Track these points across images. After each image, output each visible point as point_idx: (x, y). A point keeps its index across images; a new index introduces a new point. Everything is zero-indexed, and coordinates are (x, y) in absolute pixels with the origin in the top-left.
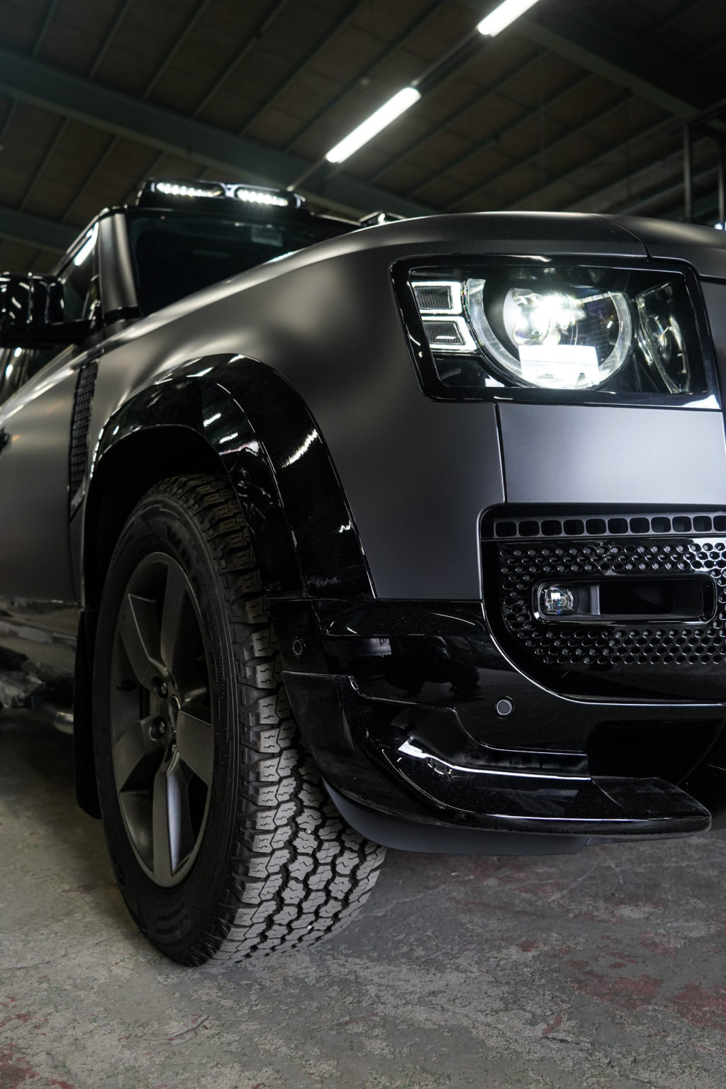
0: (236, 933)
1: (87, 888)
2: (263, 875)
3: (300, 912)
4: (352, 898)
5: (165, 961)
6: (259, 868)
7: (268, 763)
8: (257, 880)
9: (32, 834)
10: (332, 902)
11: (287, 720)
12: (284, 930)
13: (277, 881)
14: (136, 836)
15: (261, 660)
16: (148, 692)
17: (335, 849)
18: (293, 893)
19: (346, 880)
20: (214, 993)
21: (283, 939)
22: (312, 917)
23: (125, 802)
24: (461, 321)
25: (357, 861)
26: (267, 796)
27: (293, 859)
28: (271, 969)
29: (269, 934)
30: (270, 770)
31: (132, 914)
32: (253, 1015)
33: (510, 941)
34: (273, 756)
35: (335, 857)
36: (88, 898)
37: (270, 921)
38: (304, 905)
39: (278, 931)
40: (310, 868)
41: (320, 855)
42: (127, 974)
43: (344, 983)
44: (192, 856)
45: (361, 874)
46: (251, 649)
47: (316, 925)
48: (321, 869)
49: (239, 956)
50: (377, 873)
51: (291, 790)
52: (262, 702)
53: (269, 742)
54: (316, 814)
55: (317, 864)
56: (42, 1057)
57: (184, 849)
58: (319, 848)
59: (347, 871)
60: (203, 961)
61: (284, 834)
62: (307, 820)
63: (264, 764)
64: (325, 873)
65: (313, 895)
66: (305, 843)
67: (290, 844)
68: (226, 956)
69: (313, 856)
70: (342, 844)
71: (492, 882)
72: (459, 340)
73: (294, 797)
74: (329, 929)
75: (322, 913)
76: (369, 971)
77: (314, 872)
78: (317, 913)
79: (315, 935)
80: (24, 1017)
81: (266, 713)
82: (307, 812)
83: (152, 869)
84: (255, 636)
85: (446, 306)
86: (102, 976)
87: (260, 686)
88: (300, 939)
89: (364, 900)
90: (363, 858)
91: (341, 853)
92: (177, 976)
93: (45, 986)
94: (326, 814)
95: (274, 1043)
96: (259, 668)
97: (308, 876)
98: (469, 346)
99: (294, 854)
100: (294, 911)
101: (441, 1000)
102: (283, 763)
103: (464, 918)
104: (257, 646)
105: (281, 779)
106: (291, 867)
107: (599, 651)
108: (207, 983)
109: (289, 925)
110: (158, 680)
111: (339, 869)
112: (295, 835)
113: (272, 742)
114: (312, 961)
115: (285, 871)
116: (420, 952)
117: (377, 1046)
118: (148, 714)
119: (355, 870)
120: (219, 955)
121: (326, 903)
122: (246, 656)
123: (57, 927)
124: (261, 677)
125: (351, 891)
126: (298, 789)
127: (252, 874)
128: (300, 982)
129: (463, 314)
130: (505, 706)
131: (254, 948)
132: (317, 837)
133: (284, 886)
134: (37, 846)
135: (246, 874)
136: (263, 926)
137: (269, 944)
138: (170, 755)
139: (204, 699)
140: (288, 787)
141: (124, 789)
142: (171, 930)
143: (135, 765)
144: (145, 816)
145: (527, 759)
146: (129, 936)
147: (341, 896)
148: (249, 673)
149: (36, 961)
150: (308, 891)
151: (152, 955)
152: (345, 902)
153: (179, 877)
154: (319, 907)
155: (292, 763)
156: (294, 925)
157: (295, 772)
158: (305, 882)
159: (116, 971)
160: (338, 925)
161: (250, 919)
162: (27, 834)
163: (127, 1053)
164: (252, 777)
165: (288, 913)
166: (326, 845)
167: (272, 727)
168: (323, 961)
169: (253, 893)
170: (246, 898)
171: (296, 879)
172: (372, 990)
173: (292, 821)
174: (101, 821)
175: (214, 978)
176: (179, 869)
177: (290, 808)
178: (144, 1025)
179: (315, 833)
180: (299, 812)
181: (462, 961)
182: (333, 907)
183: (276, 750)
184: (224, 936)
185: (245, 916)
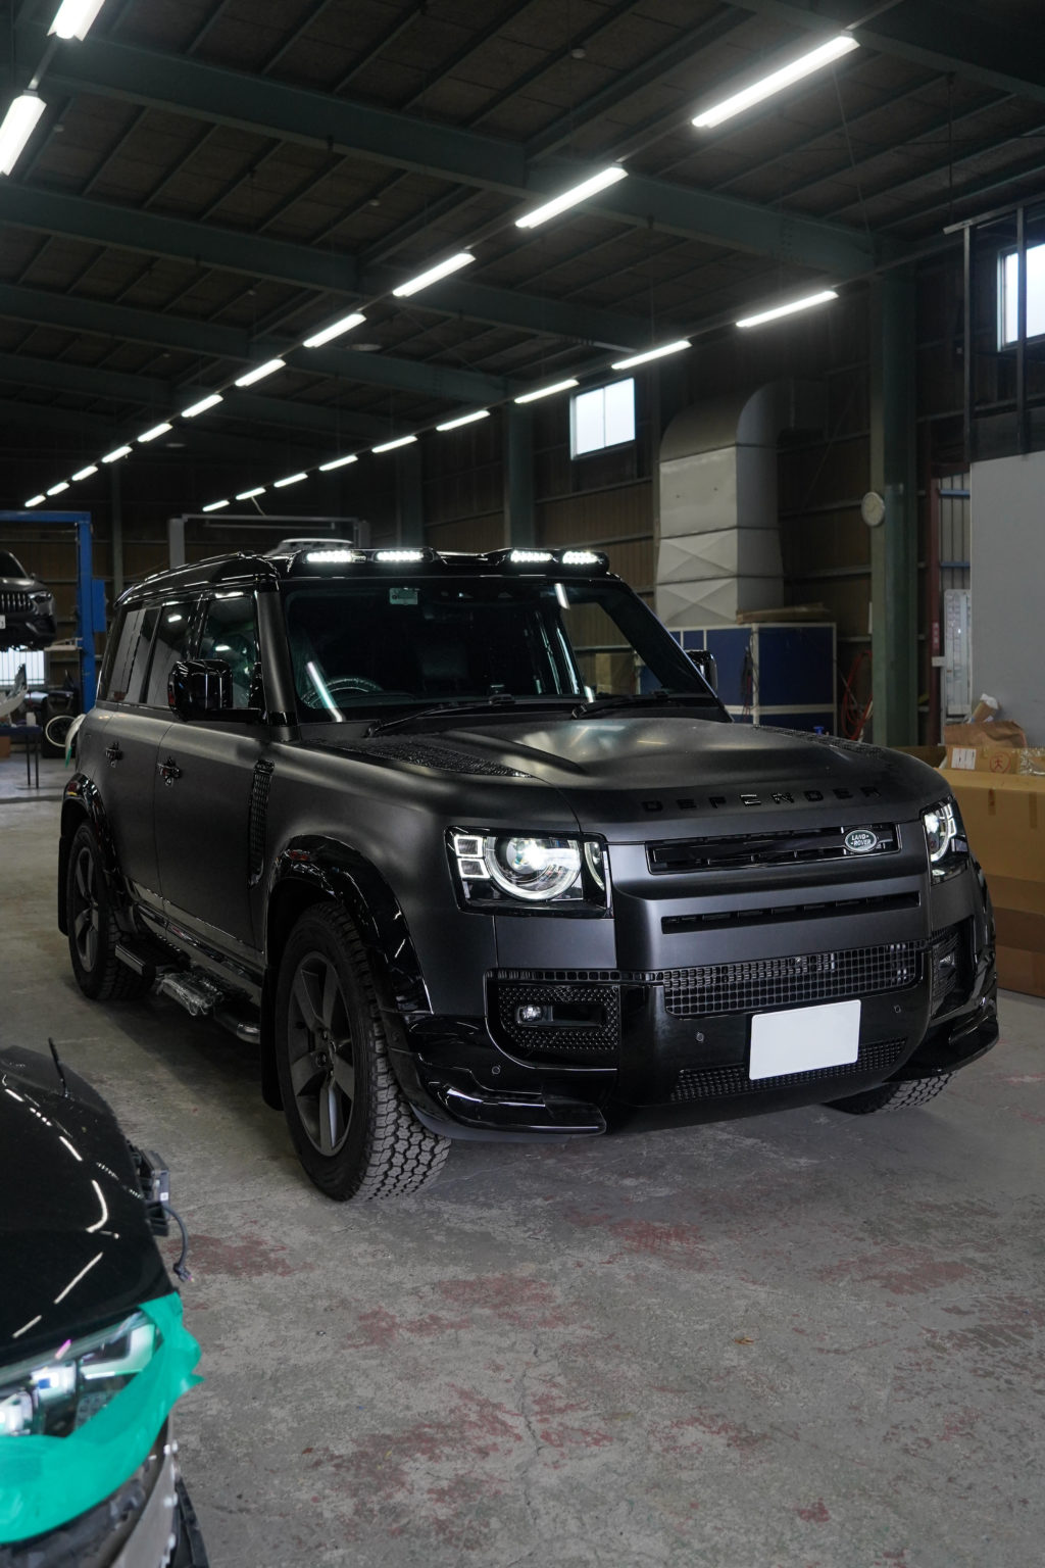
0: (367, 1181)
1: (274, 1158)
2: (381, 1149)
3: (403, 1171)
4: (433, 1164)
5: (329, 1200)
6: (378, 1146)
7: (383, 1092)
8: (377, 1152)
9: (223, 1118)
10: (421, 1166)
11: (390, 1070)
12: (395, 1181)
13: (388, 1153)
14: (309, 1126)
15: (379, 1038)
16: (314, 1035)
17: (420, 1137)
18: (398, 1160)
19: (428, 1154)
20: (356, 1215)
21: (395, 1186)
22: (410, 1174)
23: (301, 1103)
24: (481, 862)
25: (433, 1144)
26: (382, 1109)
27: (397, 1142)
28: (391, 1205)
29: (386, 1182)
30: (383, 1096)
31: (307, 1172)
32: (377, 1225)
33: (539, 1195)
34: (385, 1088)
35: (421, 1141)
36: (275, 1164)
37: (386, 1174)
38: (405, 1167)
39: (390, 1181)
40: (407, 1147)
41: (412, 1140)
42: (307, 1205)
43: (431, 1213)
44: (344, 1138)
45: (436, 1151)
46: (373, 1032)
47: (414, 1178)
48: (412, 1148)
49: (370, 1195)
50: (447, 1151)
51: (394, 1106)
52: (379, 1060)
53: (382, 1081)
54: (409, 1119)
55: (410, 1145)
56: (269, 1238)
57: (339, 1134)
58: (411, 1136)
59: (428, 1149)
60: (351, 1197)
61: (391, 1129)
62: (404, 1122)
63: (379, 1093)
64: (415, 1150)
65: (409, 1161)
66: (403, 1133)
67: (394, 1134)
68: (363, 1194)
69: (408, 1140)
70: (424, 1134)
71: (551, 1162)
72: (480, 873)
73: (396, 1109)
74: (422, 1182)
75: (416, 1171)
76: (447, 1208)
77: (409, 1148)
78: (412, 1171)
79: (413, 1184)
80: (255, 1222)
81: (381, 1066)
82: (403, 1118)
83: (320, 1146)
84: (375, 1025)
85: (476, 853)
86: (293, 1206)
87: (378, 1051)
88: (405, 1186)
89: (441, 1165)
90: (437, 1142)
91: (424, 1139)
92: (335, 1207)
93: (261, 1209)
94: (414, 1120)
95: (388, 1236)
96: (377, 1042)
97: (406, 1151)
98: (486, 876)
99: (397, 1139)
100: (399, 1170)
101: (483, 1221)
102: (390, 1092)
103: (518, 1183)
104: (376, 1030)
105: (389, 1100)
106: (396, 1146)
107: (548, 1041)
108: (353, 1210)
109: (397, 1177)
110: (321, 1030)
111: (423, 1147)
112: (397, 1129)
113: (384, 1081)
114: (416, 1201)
115: (392, 1147)
116: (482, 1199)
117: (440, 1238)
118: (314, 1050)
119: (433, 1148)
120: (359, 1193)
121: (417, 1166)
122: (370, 1035)
123: (260, 1180)
124: (378, 1047)
125: (431, 1160)
126: (398, 1106)
127: (375, 1149)
128: (406, 1211)
129: (483, 858)
130: (496, 1070)
131: (378, 1190)
132: (410, 1131)
133: (392, 1156)
134: (230, 1128)
135: (371, 1148)
136: (382, 1177)
137: (386, 1188)
138: (330, 1077)
139: (348, 1046)
140: (393, 1104)
141: (300, 1095)
142: (332, 1180)
143: (307, 1080)
144: (315, 1113)
145: (509, 1095)
146: (304, 1187)
147: (426, 1163)
148: (372, 1044)
149: (253, 1198)
150: (406, 1160)
151: (321, 1196)
152: (429, 1166)
153: (336, 1151)
154: (413, 1168)
155: (395, 1092)
156: (400, 1177)
157: (396, 1097)
158: (404, 1154)
159: (301, 1204)
160: (427, 1180)
161: (375, 1173)
162: (219, 1119)
163: (312, 1238)
164: (374, 1099)
165: (395, 1171)
166: (415, 1135)
167: (383, 1074)
168: (422, 1202)
169: (375, 1159)
170: (372, 1161)
171: (399, 1152)
172: (446, 1216)
173: (395, 1122)
174: (283, 1113)
175: (357, 1208)
176: (337, 1145)
177: (394, 1116)
178: (319, 1227)
179: (408, 1128)
180: (399, 1117)
181: (505, 1205)
182: (421, 1169)
183: (386, 1086)
184: (361, 1182)
185: (371, 1171)
